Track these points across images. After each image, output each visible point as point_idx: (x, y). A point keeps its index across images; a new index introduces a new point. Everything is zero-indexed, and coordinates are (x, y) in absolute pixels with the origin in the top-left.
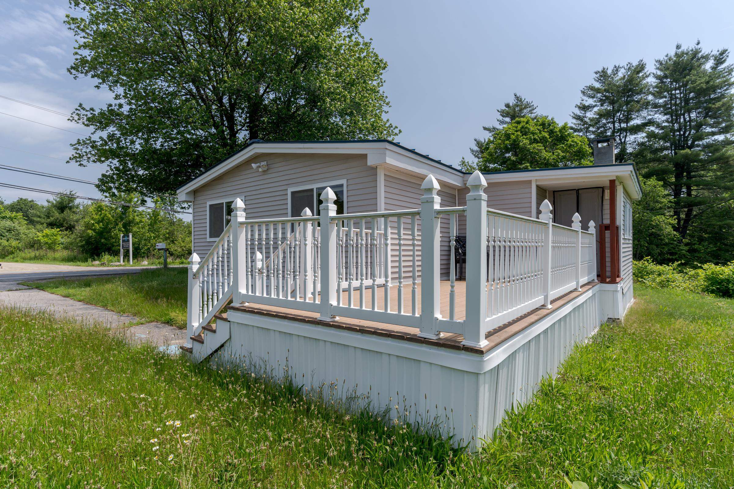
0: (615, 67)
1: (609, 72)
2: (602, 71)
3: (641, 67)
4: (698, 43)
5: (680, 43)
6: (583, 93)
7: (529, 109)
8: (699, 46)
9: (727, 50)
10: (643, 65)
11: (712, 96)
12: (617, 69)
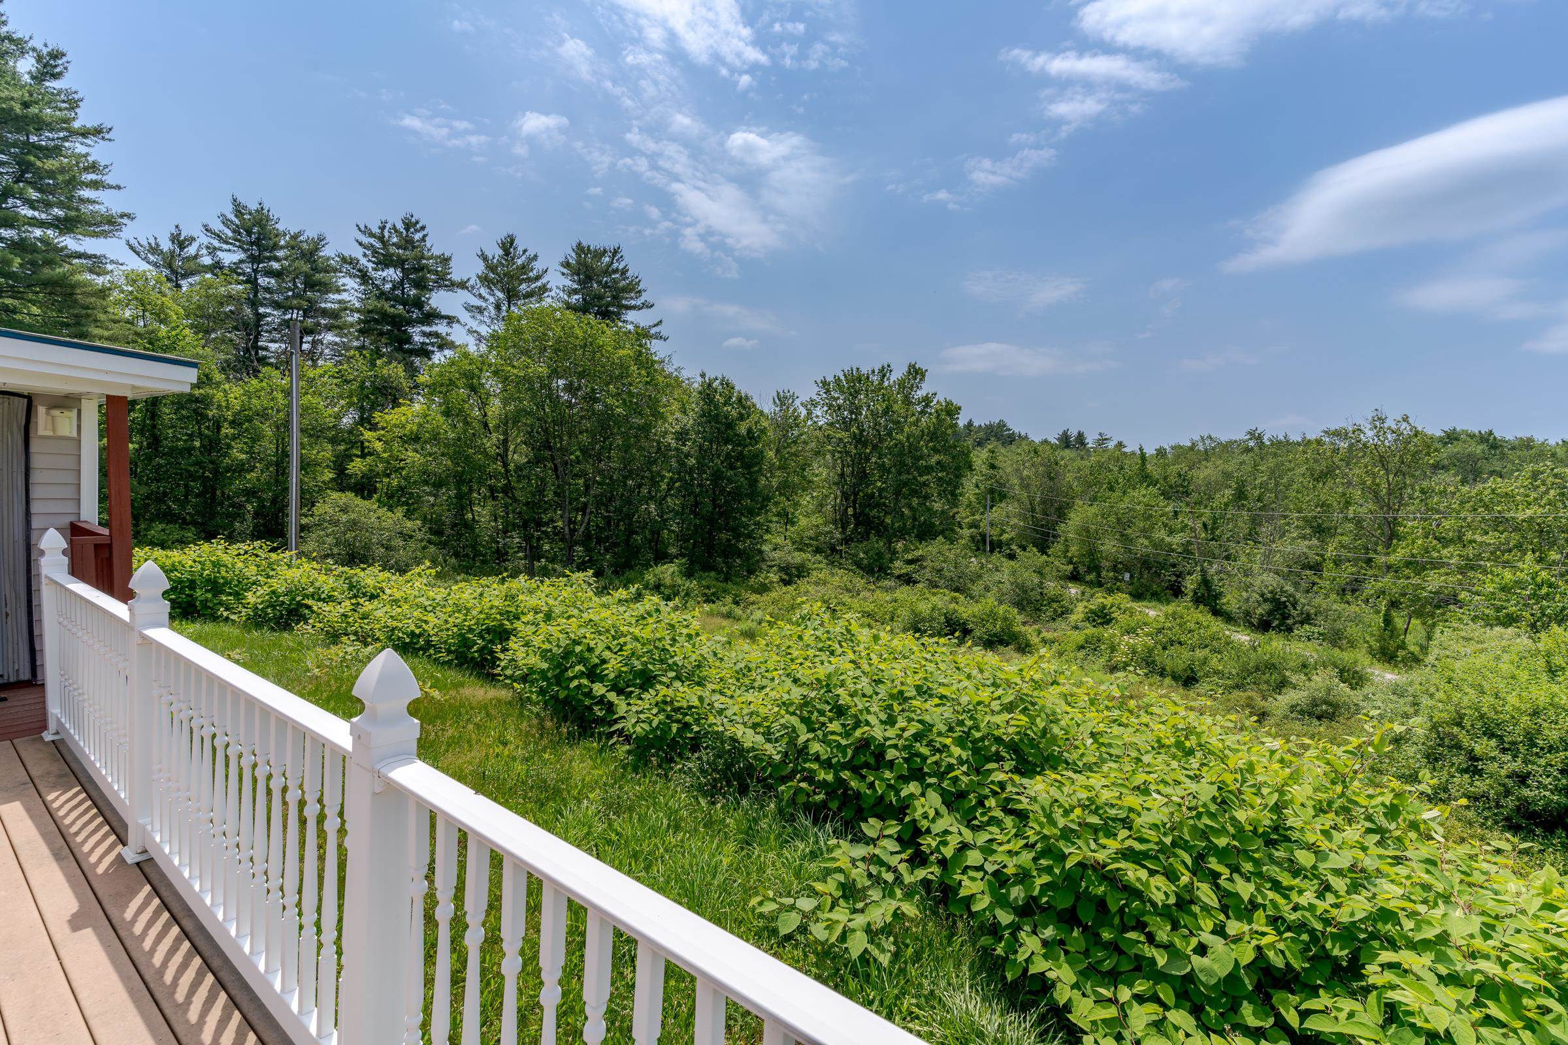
11: (33, 139)
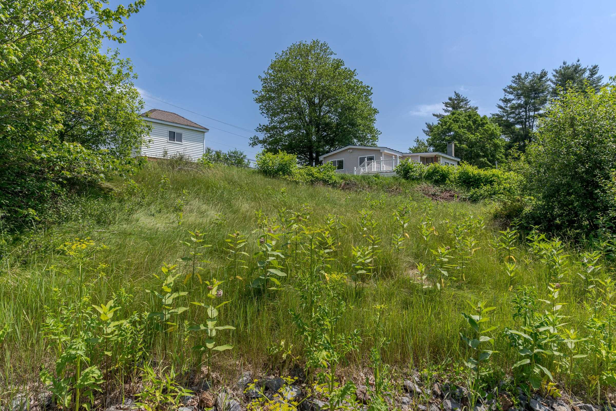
0: (526, 73)
1: (523, 76)
2: (518, 76)
3: (544, 74)
4: (578, 61)
5: (565, 61)
6: (505, 90)
7: (464, 102)
8: (579, 63)
9: (597, 66)
10: (545, 72)
12: (527, 75)
